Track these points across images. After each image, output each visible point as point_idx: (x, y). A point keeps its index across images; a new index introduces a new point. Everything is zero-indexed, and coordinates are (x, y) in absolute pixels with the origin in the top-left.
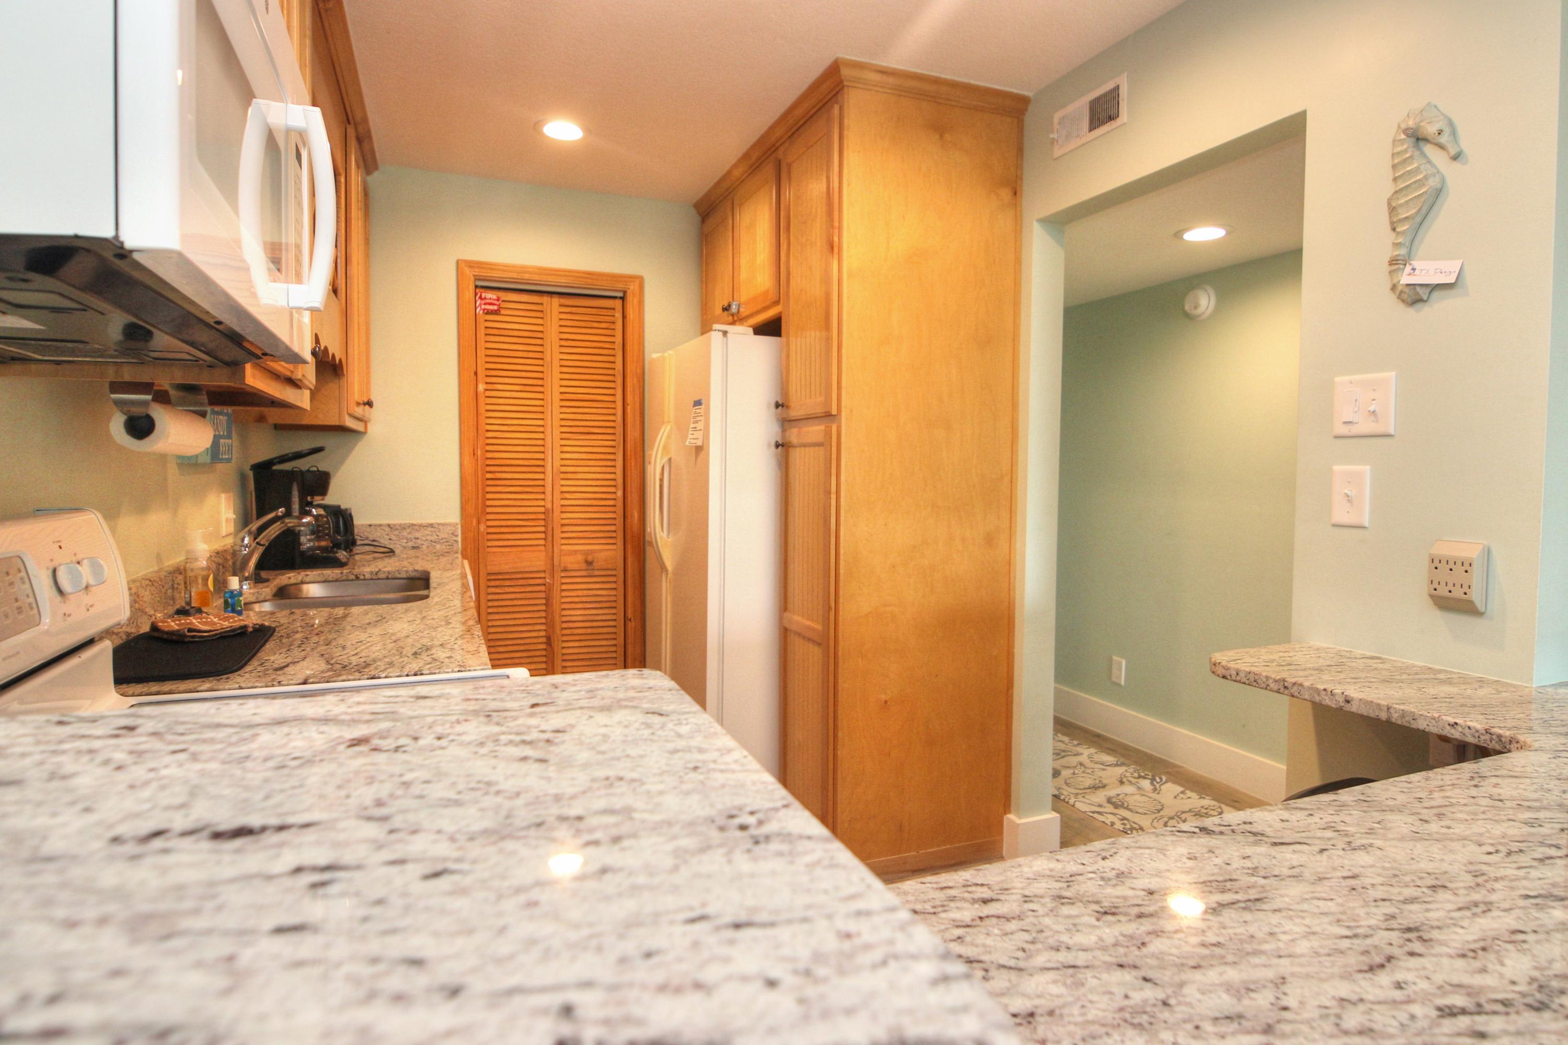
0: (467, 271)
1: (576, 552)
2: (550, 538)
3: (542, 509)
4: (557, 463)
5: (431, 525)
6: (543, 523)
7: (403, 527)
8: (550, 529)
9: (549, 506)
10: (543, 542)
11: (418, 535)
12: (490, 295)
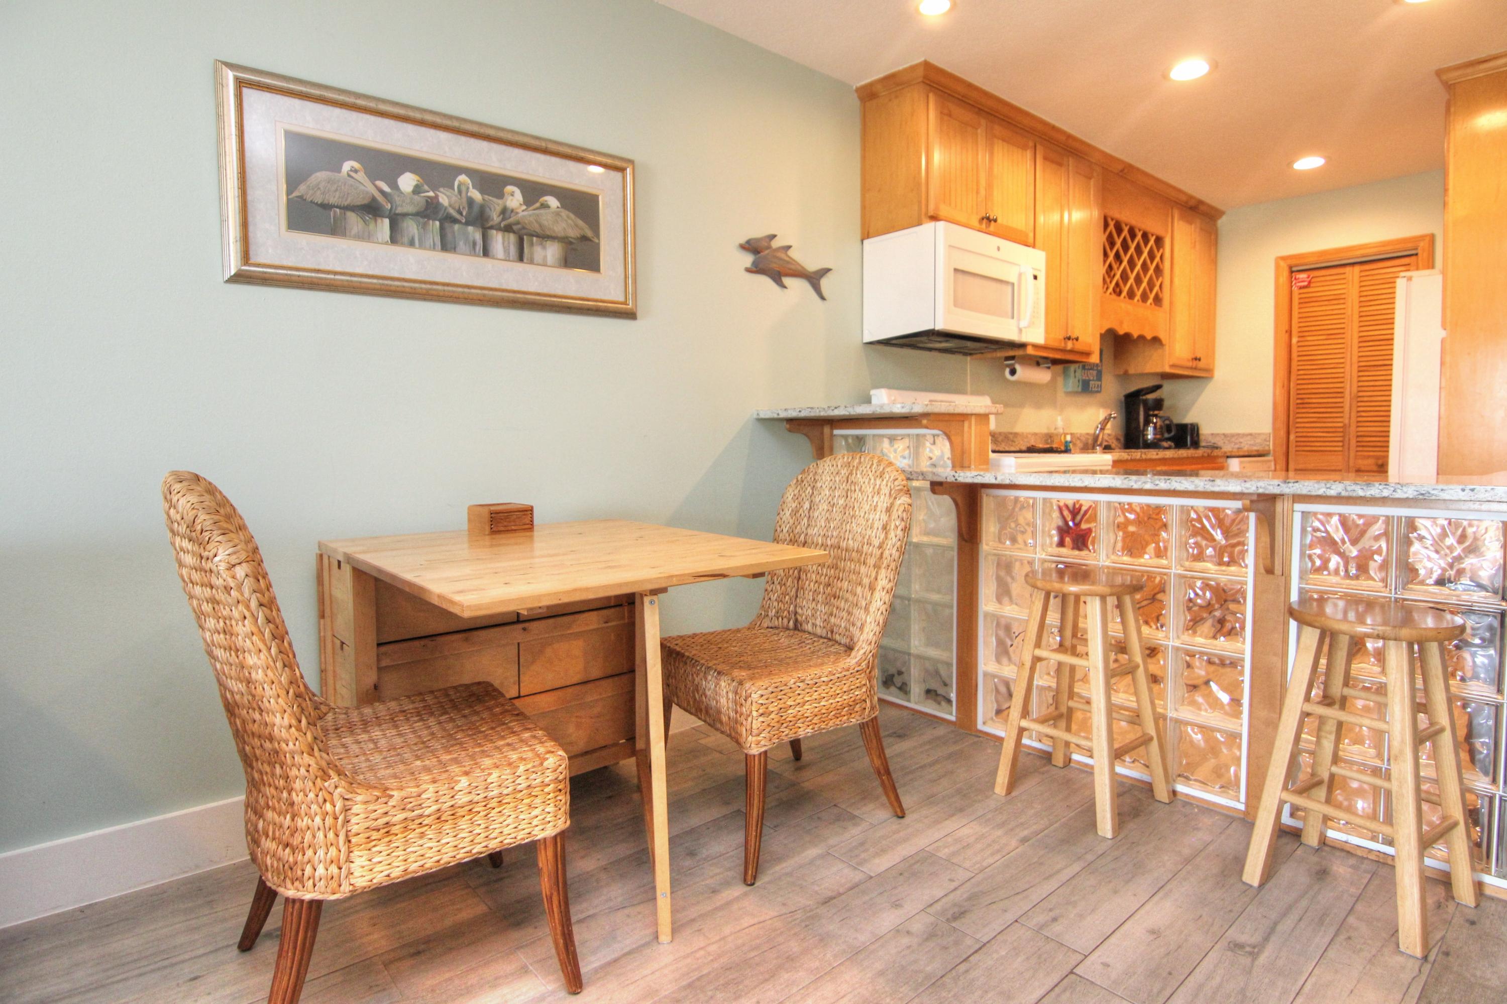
0: (1282, 263)
1: (1369, 457)
2: (1346, 446)
3: (1341, 425)
4: (1355, 389)
5: (1251, 434)
6: (1341, 434)
7: (1233, 436)
8: (1347, 439)
9: (1347, 421)
10: (1340, 449)
11: (1241, 440)
12: (1303, 276)
